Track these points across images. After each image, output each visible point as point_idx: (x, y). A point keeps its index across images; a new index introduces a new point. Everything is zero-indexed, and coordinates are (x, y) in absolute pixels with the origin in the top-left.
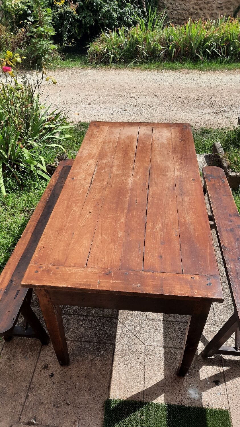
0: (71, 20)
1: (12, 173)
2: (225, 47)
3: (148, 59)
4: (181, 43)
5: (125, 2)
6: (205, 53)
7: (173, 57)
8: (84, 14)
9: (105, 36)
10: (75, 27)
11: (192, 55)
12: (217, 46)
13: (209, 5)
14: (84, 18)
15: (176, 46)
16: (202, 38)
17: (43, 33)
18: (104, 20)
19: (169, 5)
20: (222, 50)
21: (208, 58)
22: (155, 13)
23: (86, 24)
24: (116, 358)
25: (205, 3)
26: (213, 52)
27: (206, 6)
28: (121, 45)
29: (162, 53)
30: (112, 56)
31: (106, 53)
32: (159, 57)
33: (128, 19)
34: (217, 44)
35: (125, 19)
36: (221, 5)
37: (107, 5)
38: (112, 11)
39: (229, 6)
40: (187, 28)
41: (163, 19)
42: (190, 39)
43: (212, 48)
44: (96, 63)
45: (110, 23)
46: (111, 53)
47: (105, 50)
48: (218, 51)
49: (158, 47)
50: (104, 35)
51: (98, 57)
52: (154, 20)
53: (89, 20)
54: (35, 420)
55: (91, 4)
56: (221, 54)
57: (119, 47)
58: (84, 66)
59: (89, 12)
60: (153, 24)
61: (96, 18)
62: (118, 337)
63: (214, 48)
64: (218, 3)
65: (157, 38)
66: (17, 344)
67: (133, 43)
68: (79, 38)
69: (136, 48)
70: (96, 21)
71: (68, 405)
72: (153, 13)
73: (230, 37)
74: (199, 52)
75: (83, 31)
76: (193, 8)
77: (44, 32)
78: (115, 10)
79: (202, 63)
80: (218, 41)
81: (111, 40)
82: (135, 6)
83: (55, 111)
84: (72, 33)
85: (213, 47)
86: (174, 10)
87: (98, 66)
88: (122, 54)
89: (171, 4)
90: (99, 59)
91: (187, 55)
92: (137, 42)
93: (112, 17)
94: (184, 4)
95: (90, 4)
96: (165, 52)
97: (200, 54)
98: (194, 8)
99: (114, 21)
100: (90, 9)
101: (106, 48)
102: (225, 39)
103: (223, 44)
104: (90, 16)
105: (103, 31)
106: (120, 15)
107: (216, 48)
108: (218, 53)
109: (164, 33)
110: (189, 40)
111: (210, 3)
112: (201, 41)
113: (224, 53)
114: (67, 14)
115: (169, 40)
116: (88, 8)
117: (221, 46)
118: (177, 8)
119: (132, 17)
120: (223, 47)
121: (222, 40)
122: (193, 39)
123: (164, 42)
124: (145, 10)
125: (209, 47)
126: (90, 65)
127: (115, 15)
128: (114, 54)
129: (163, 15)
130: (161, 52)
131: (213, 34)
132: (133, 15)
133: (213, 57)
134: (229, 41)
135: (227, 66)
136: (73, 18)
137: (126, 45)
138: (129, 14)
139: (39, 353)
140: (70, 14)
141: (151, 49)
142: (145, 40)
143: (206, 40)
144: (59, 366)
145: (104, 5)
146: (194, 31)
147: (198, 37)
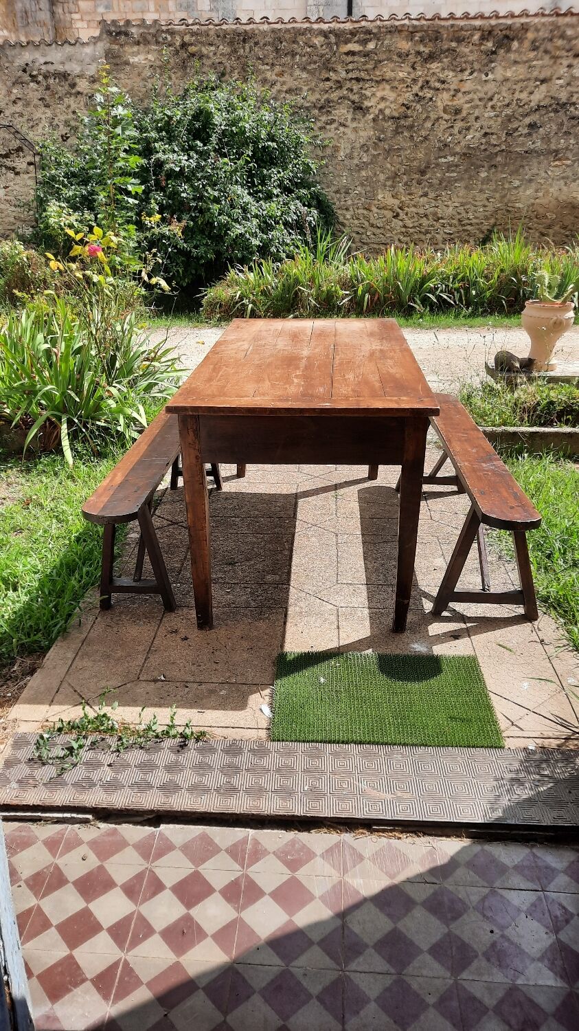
0: (170, 250)
1: (83, 434)
2: (462, 291)
3: (318, 313)
4: (378, 285)
5: (273, 223)
6: (425, 301)
7: (365, 308)
8: (195, 242)
9: (236, 276)
10: (177, 264)
11: (402, 306)
12: (447, 289)
13: (429, 236)
14: (196, 247)
15: (370, 289)
16: (418, 275)
17: (119, 267)
18: (233, 251)
19: (354, 235)
20: (457, 296)
21: (431, 310)
22: (329, 239)
23: (198, 258)
24: (289, 620)
25: (420, 232)
26: (439, 298)
27: (423, 237)
28: (266, 287)
29: (344, 301)
30: (250, 306)
31: (237, 303)
32: (340, 308)
33: (278, 251)
34: (446, 286)
35: (273, 249)
36: (452, 236)
37: (238, 227)
38: (248, 236)
39: (467, 238)
40: (389, 261)
41: (344, 249)
42: (396, 278)
43: (438, 293)
44: (219, 320)
45: (244, 256)
46: (247, 301)
47: (236, 296)
48: (450, 298)
49: (336, 291)
50: (232, 274)
51: (223, 309)
52: (327, 250)
53: (203, 251)
54: (165, 677)
55: (208, 226)
56: (455, 302)
57: (264, 293)
58: (197, 324)
59: (204, 239)
60: (326, 256)
61: (216, 248)
62: (291, 601)
63: (441, 291)
64: (445, 233)
65: (334, 277)
66: (121, 613)
67: (289, 285)
68: (185, 285)
69: (296, 293)
70: (218, 254)
71: (217, 663)
72: (325, 239)
73: (468, 274)
74: (414, 300)
75: (193, 272)
76: (399, 240)
77: (121, 264)
78: (255, 235)
79: (421, 317)
80: (448, 281)
81: (247, 282)
82: (291, 231)
83: (162, 342)
84: (171, 274)
85: (439, 290)
86: (364, 243)
87: (223, 323)
88: (269, 303)
89: (358, 233)
90: (226, 312)
91: (393, 305)
92: (297, 281)
93: (247, 247)
94: (383, 234)
95: (206, 225)
96: (350, 300)
97: (415, 303)
98: (402, 240)
99: (252, 253)
100: (207, 233)
101: (239, 292)
102: (460, 277)
103: (457, 285)
104: (207, 245)
105: (232, 267)
106: (263, 243)
107: (445, 292)
108: (449, 300)
109: (348, 270)
110: (394, 280)
111: (430, 233)
112: (416, 281)
113: (460, 300)
114: (164, 241)
115: (357, 280)
116: (202, 232)
117: (455, 289)
118: (369, 241)
119: (287, 248)
120: (458, 290)
121: (454, 279)
122: (401, 278)
123: (348, 284)
124: (310, 240)
125: (433, 291)
126: (207, 322)
127: (256, 242)
128: (254, 302)
129: (344, 244)
130: (343, 299)
131: (437, 269)
132: (287, 245)
133: (440, 308)
134: (468, 280)
135: (468, 321)
136: (175, 247)
137: (275, 289)
138: (279, 243)
139: (161, 620)
140: (169, 240)
141: (324, 295)
142: (312, 279)
143: (425, 279)
144: (196, 630)
145: (233, 226)
146: (402, 264)
147: (409, 274)
